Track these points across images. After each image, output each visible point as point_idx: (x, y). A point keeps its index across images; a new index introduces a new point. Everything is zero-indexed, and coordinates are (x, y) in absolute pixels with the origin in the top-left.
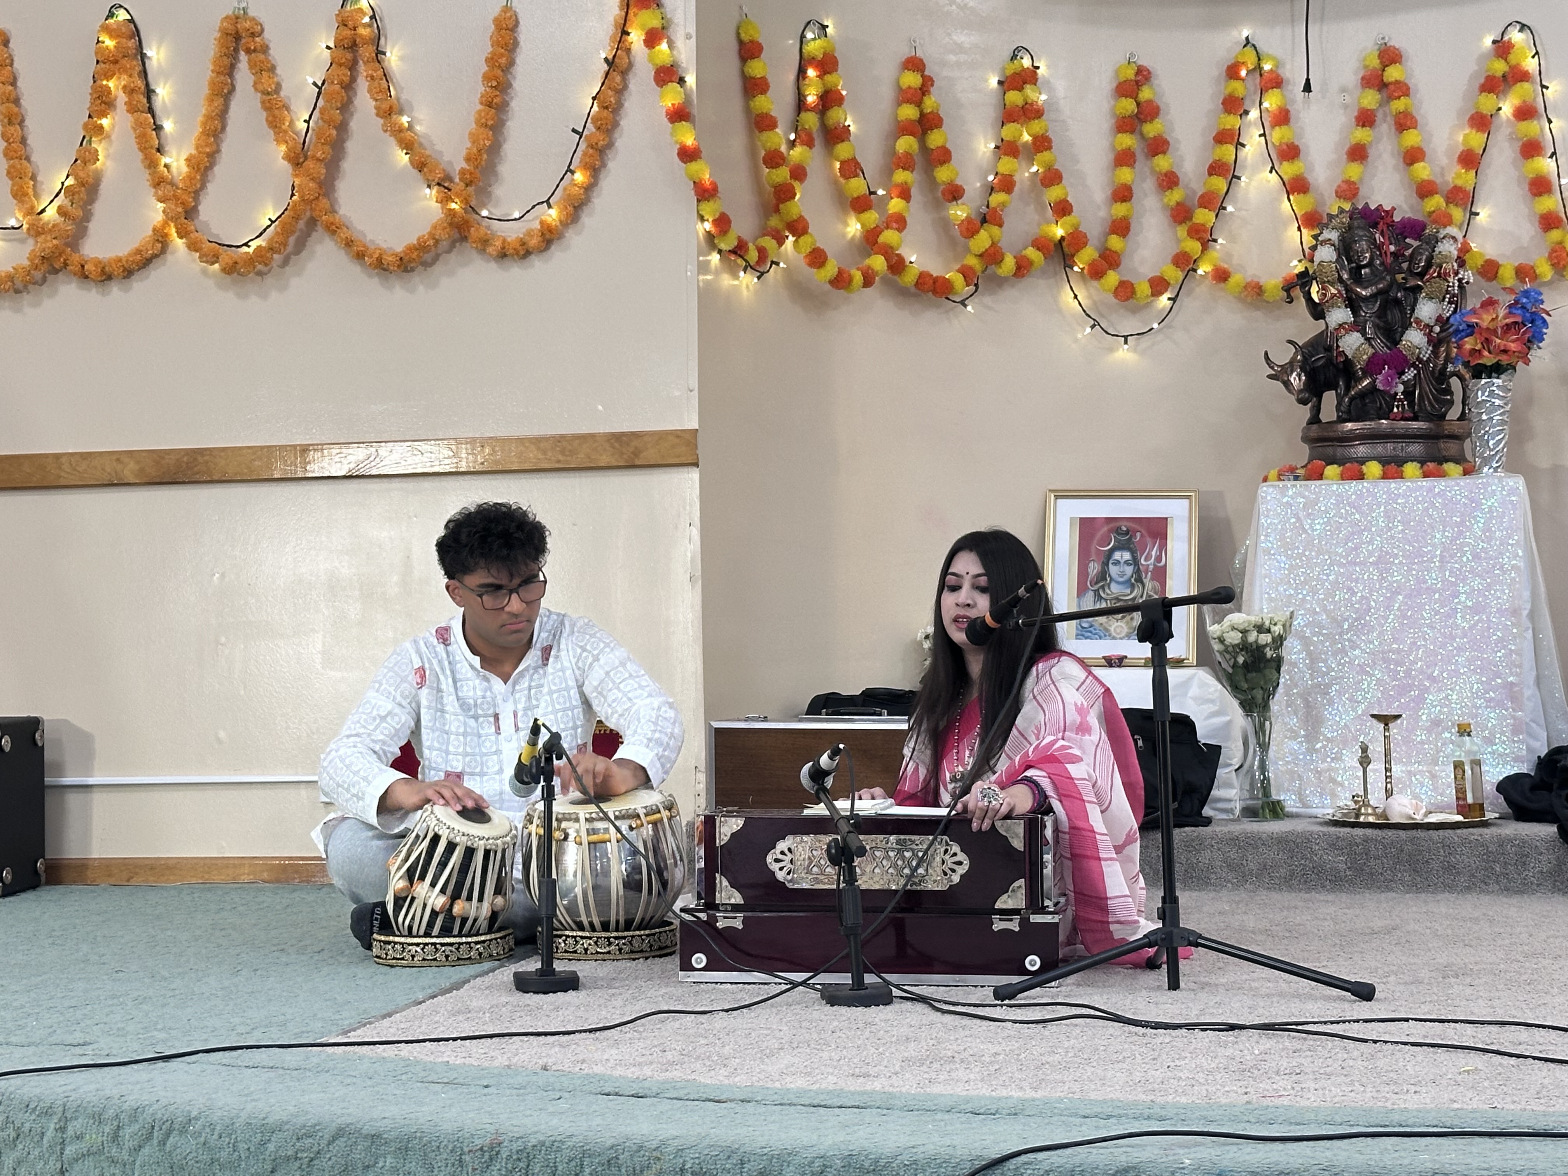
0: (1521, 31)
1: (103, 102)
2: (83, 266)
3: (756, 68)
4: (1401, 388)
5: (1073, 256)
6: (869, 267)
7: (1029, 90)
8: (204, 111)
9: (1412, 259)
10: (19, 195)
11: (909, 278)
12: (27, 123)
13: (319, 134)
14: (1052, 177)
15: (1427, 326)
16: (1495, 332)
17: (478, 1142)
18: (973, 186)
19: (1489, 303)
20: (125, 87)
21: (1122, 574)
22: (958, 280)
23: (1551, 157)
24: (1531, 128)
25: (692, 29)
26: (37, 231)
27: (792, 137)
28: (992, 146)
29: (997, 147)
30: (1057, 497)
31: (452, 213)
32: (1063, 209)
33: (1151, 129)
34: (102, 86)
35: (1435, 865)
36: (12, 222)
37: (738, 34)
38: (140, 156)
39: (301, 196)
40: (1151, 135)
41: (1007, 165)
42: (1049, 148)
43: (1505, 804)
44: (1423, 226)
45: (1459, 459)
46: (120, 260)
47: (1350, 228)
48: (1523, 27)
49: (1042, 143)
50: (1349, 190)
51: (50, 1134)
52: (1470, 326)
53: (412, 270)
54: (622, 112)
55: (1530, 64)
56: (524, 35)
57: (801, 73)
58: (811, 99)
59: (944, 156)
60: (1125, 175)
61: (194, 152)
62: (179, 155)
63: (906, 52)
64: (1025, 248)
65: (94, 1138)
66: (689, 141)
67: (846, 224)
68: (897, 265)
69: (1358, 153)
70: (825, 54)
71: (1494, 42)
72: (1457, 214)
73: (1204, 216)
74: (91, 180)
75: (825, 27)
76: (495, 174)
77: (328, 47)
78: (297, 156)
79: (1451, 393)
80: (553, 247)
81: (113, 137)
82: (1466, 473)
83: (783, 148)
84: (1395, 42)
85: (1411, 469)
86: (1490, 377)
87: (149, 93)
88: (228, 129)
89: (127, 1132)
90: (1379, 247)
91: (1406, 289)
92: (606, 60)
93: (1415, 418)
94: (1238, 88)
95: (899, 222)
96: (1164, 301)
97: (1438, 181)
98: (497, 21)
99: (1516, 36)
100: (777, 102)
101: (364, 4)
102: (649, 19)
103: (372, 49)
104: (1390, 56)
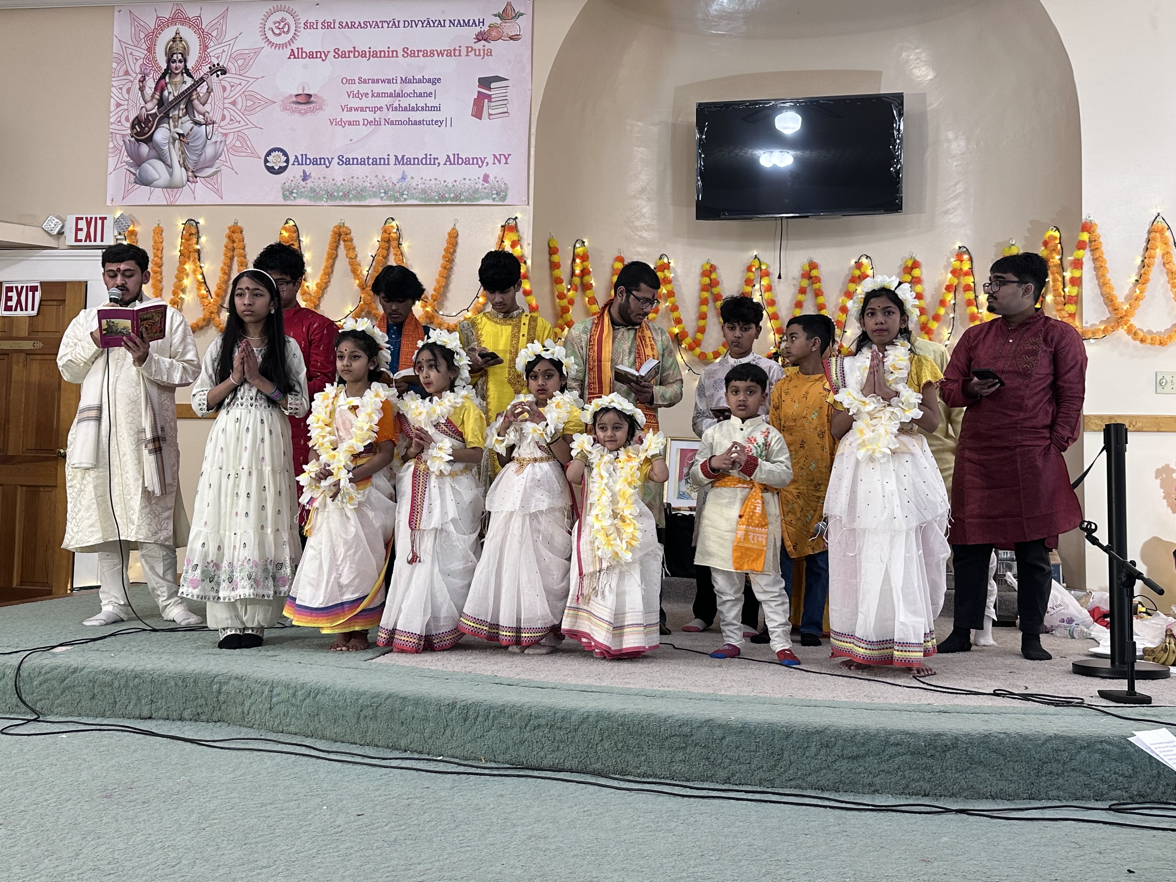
3: (556, 258)
5: (682, 341)
7: (666, 271)
8: (325, 265)
14: (674, 308)
25: (531, 242)
27: (569, 287)
31: (427, 312)
32: (678, 321)
33: (715, 290)
37: (549, 244)
39: (364, 302)
40: (716, 293)
42: (674, 296)
48: (867, 257)
49: (670, 294)
51: (266, 693)
55: (870, 272)
56: (460, 240)
57: (574, 260)
58: (578, 271)
60: (704, 308)
61: (319, 281)
62: (312, 282)
63: (617, 254)
65: (285, 695)
69: (799, 305)
70: (583, 254)
71: (855, 262)
75: (584, 242)
76: (446, 297)
77: (378, 241)
78: (362, 285)
83: (565, 292)
84: (815, 260)
88: (335, 272)
94: (751, 275)
98: (449, 234)
99: (864, 260)
100: (563, 273)
101: (394, 224)
102: (513, 236)
103: (396, 242)
104: (813, 266)
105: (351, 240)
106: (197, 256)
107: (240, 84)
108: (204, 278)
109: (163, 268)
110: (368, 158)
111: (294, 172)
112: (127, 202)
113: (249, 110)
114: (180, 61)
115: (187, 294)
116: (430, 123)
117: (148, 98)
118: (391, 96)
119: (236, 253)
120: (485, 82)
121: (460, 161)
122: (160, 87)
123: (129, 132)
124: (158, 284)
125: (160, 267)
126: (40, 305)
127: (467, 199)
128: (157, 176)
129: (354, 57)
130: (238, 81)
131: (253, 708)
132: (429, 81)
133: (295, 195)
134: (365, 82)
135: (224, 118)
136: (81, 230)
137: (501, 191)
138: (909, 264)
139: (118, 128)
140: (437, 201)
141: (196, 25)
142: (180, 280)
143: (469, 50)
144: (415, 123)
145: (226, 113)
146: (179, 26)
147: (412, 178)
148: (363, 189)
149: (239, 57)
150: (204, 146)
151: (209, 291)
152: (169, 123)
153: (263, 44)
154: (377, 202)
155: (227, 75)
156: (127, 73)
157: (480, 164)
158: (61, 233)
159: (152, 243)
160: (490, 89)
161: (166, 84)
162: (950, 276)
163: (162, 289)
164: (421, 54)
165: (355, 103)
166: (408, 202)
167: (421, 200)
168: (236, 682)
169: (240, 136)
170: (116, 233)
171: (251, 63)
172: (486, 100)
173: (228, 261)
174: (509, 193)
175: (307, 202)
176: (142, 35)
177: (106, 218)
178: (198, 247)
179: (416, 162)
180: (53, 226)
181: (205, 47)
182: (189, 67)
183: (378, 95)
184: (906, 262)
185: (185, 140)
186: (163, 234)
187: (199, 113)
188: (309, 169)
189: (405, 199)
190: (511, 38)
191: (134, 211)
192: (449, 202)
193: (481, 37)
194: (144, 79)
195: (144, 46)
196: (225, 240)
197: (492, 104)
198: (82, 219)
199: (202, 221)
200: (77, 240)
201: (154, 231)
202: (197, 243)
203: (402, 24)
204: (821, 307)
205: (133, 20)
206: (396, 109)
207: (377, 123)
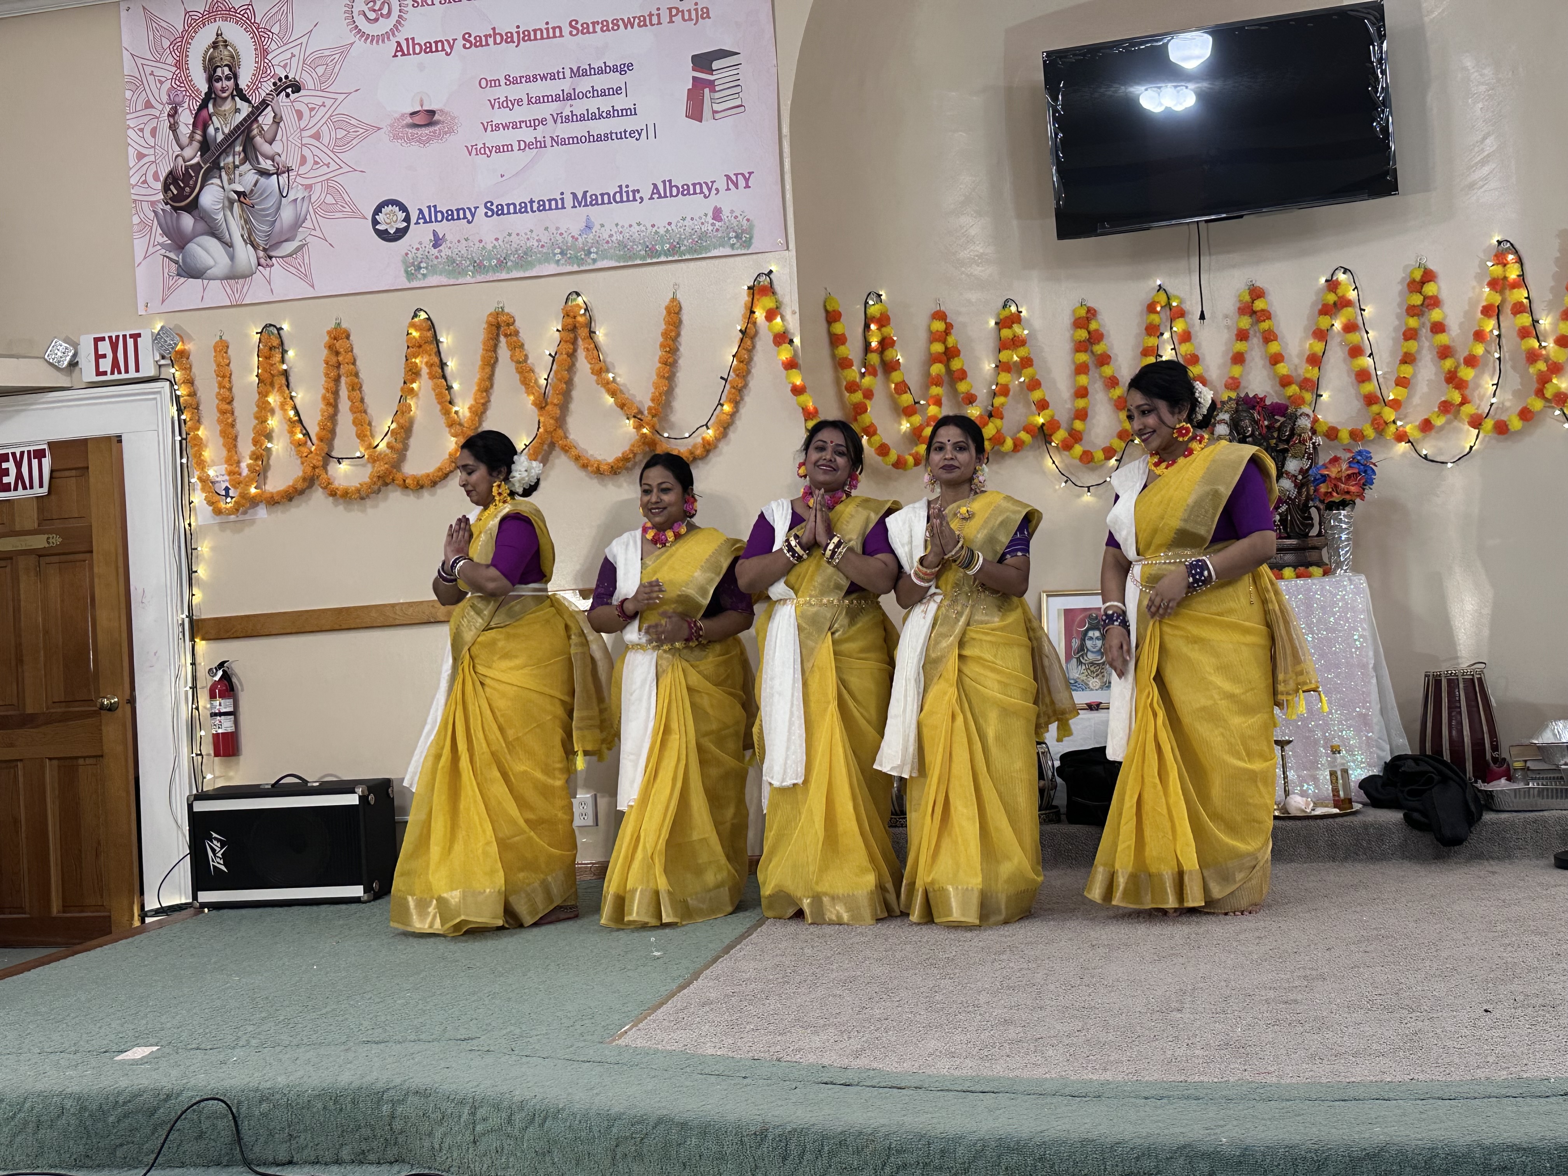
0: (1344, 273)
1: (413, 373)
2: (404, 481)
3: (838, 328)
4: (1278, 517)
5: (1051, 435)
6: (917, 453)
7: (1016, 327)
8: (479, 376)
9: (1279, 429)
10: (361, 436)
12: (364, 388)
13: (555, 388)
14: (1034, 384)
15: (1294, 476)
16: (1340, 480)
17: (753, 1129)
18: (982, 392)
19: (1335, 460)
20: (427, 363)
21: (1095, 646)
23: (1369, 356)
24: (1354, 338)
25: (796, 309)
26: (373, 459)
27: (863, 370)
28: (994, 366)
29: (997, 366)
30: (1048, 596)
31: (644, 435)
33: (1099, 349)
34: (411, 363)
35: (1321, 843)
36: (358, 454)
37: (825, 306)
38: (439, 407)
39: (546, 431)
40: (1099, 353)
41: (1004, 378)
42: (1031, 365)
43: (1364, 795)
44: (1287, 408)
45: (1319, 564)
46: (428, 475)
47: (1237, 411)
48: (1346, 271)
49: (1026, 362)
50: (1234, 384)
51: (465, 1116)
52: (1323, 476)
53: (619, 473)
54: (752, 364)
55: (1352, 295)
56: (685, 317)
57: (867, 327)
58: (874, 344)
59: (962, 375)
60: (1083, 380)
61: (472, 402)
62: (463, 404)
63: (934, 308)
64: (1019, 432)
65: (495, 1121)
66: (798, 382)
67: (901, 424)
69: (1238, 359)
70: (881, 314)
71: (1327, 281)
72: (1308, 396)
74: (407, 424)
75: (880, 296)
76: (671, 408)
77: (558, 330)
78: (541, 402)
79: (1312, 519)
80: (711, 455)
81: (420, 395)
82: (1325, 573)
83: (858, 380)
84: (1259, 284)
85: (1288, 572)
86: (1338, 509)
87: (443, 365)
88: (495, 386)
89: (517, 1117)
90: (1256, 422)
91: (1277, 451)
92: (741, 331)
93: (1289, 537)
94: (1155, 319)
96: (1113, 462)
97: (1294, 374)
98: (668, 308)
99: (1341, 277)
100: (852, 350)
101: (580, 300)
102: (768, 302)
103: (587, 330)
104: (1256, 293)
105: (517, 333)
106: (284, 381)
107: (323, 105)
108: (297, 413)
109: (235, 403)
110: (532, 202)
111: (419, 234)
112: (168, 306)
113: (341, 145)
114: (228, 78)
115: (275, 442)
116: (622, 135)
117: (185, 140)
118: (557, 99)
119: (342, 370)
121: (675, 191)
122: (201, 122)
123: (161, 196)
124: (230, 430)
125: (230, 402)
126: (51, 478)
127: (691, 250)
128: (211, 263)
129: (495, 43)
130: (319, 101)
131: (448, 1141)
132: (615, 69)
133: (423, 271)
134: (516, 81)
135: (303, 161)
136: (104, 356)
137: (743, 232)
138: (1418, 275)
139: (143, 192)
140: (644, 258)
141: (245, 17)
142: (263, 421)
143: (673, 12)
144: (599, 139)
145: (306, 152)
146: (220, 23)
147: (602, 226)
148: (528, 251)
149: (317, 62)
150: (279, 208)
151: (307, 434)
152: (220, 177)
153: (352, 38)
154: (552, 269)
155: (302, 92)
156: (148, 105)
157: (707, 193)
158: (73, 364)
159: (214, 367)
160: (711, 71)
162: (1487, 290)
163: (236, 437)
164: (598, 28)
165: (502, 116)
166: (599, 265)
167: (619, 258)
168: (416, 1099)
169: (330, 186)
170: (158, 357)
171: (336, 70)
172: (707, 91)
173: (332, 384)
174: (756, 233)
175: (444, 280)
176: (166, 44)
177: (139, 335)
178: (285, 367)
179: (606, 201)
180: (59, 354)
181: (263, 52)
182: (243, 85)
183: (538, 101)
184: (1412, 272)
185: (247, 201)
186: (229, 351)
187: (266, 157)
188: (442, 228)
189: (594, 261)
191: (181, 320)
192: (663, 259)
194: (176, 112)
195: (170, 60)
196: (325, 352)
197: (717, 95)
198: (103, 339)
199: (286, 326)
200: (99, 373)
201: (215, 348)
202: (283, 361)
204: (1276, 359)
205: (150, 17)
206: (567, 119)
207: (540, 145)
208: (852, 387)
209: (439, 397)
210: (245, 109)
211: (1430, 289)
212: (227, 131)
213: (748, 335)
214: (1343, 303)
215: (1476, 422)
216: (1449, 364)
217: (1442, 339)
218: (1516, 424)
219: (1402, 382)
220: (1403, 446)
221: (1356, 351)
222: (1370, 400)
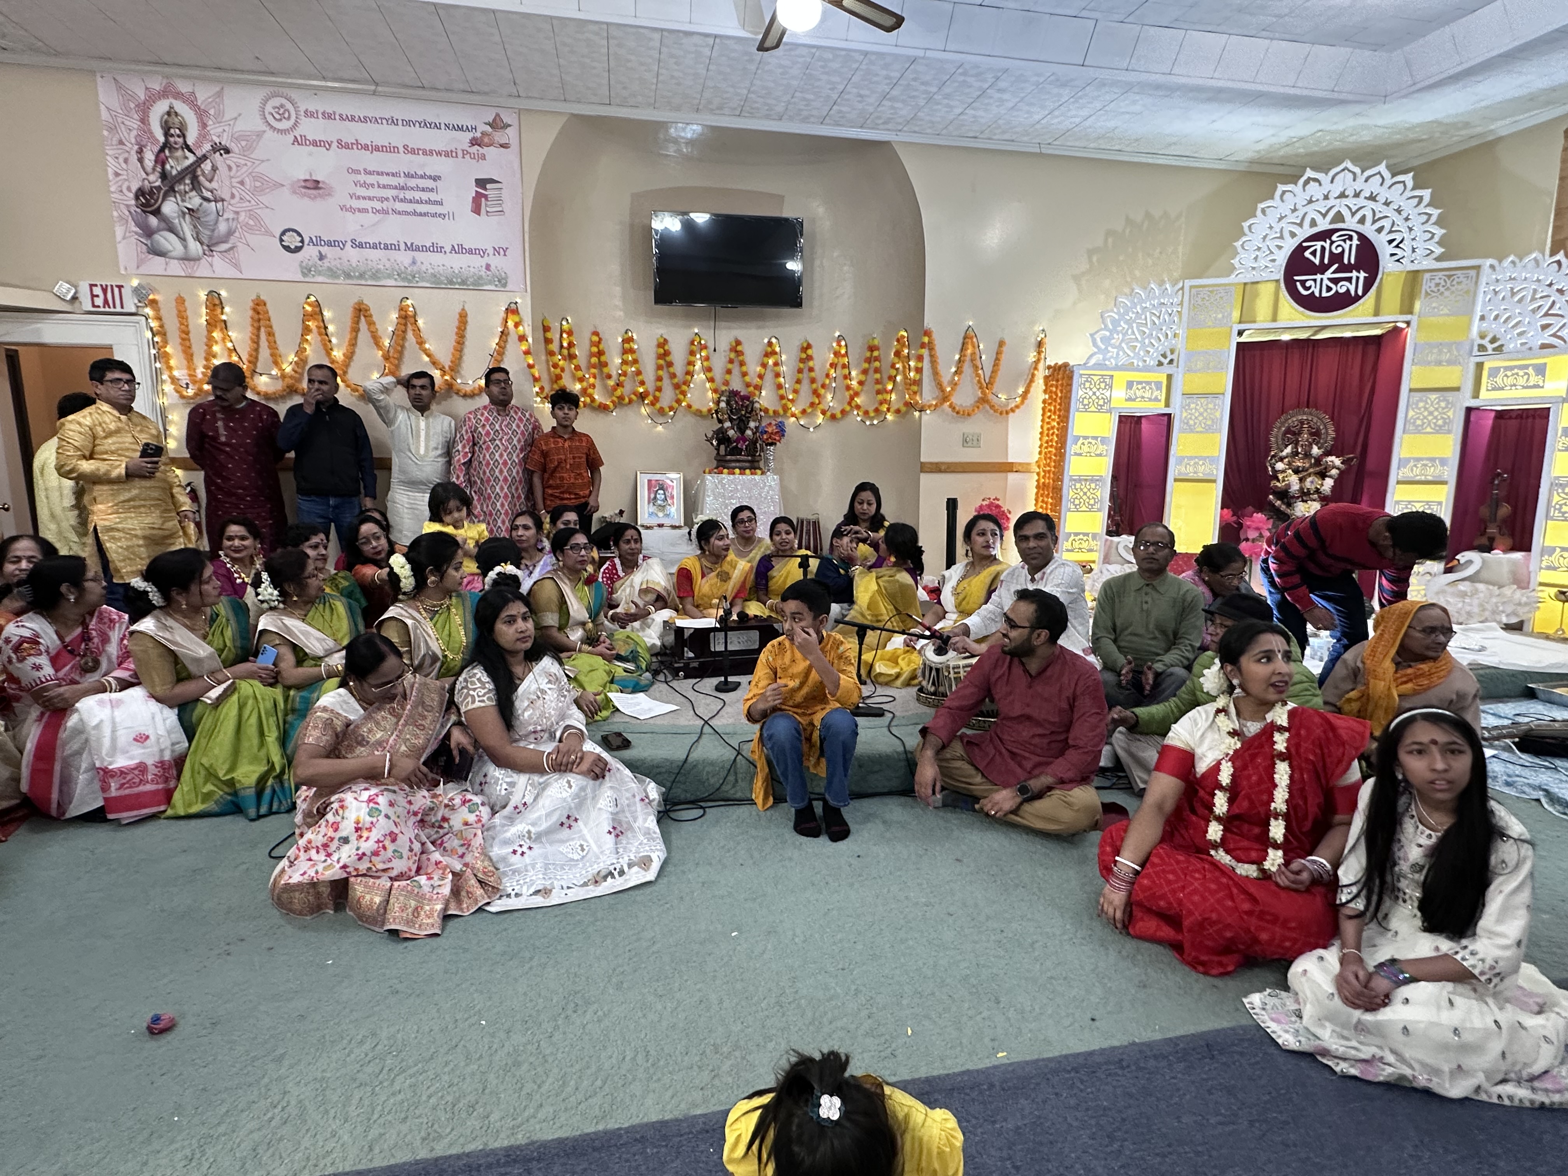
1: (307, 330)
3: (549, 335)
5: (645, 398)
7: (631, 343)
8: (348, 338)
10: (275, 362)
11: (597, 404)
12: (276, 335)
13: (394, 348)
14: (639, 373)
15: (752, 429)
16: (771, 433)
18: (614, 373)
19: (769, 424)
20: (315, 326)
22: (611, 405)
23: (783, 378)
24: (777, 369)
25: (530, 323)
27: (560, 358)
28: (620, 361)
29: (622, 362)
30: (640, 472)
31: (447, 380)
33: (668, 359)
34: (306, 324)
36: (273, 372)
37: (543, 323)
38: (324, 351)
40: (668, 361)
41: (624, 367)
42: (638, 363)
44: (749, 397)
45: (761, 469)
48: (776, 338)
49: (635, 361)
50: (727, 383)
52: (764, 431)
54: (507, 346)
55: (777, 349)
56: (469, 319)
57: (562, 336)
58: (565, 344)
59: (606, 365)
60: (660, 373)
61: (344, 350)
62: (338, 351)
63: (594, 330)
64: (631, 395)
66: (531, 362)
68: (593, 400)
69: (729, 372)
70: (569, 330)
71: (767, 341)
72: (757, 393)
73: (684, 388)
74: (304, 358)
75: (568, 320)
76: (462, 367)
77: (396, 317)
78: (385, 355)
81: (311, 343)
82: (763, 473)
83: (558, 362)
84: (740, 338)
85: (748, 471)
86: (769, 446)
87: (326, 328)
88: (358, 345)
92: (501, 331)
94: (694, 348)
95: (593, 386)
96: (671, 413)
97: (752, 382)
98: (460, 314)
99: (774, 340)
101: (409, 302)
102: (515, 318)
103: (413, 319)
104: (738, 343)
105: (371, 316)
106: (223, 325)
107: (246, 165)
108: (232, 344)
110: (380, 243)
111: (310, 253)
112: (142, 270)
113: (258, 191)
114: (179, 136)
116: (434, 215)
117: (149, 169)
118: (396, 188)
119: (262, 323)
120: (481, 183)
121: (464, 251)
122: (160, 160)
123: (133, 202)
124: (188, 350)
125: (187, 333)
127: (473, 284)
128: (170, 248)
129: (358, 149)
130: (243, 162)
132: (430, 177)
133: (313, 273)
134: (370, 173)
135: (233, 196)
136: (97, 296)
137: (502, 279)
138: (805, 345)
139: (120, 197)
140: (446, 284)
141: (190, 100)
142: (209, 346)
143: (465, 153)
144: (421, 215)
145: (234, 191)
147: (422, 263)
148: (378, 271)
149: (241, 138)
153: (264, 127)
154: (392, 282)
156: (122, 143)
157: (482, 255)
159: (176, 312)
160: (486, 189)
161: (167, 158)
162: (833, 356)
163: (192, 355)
164: (421, 152)
165: (362, 192)
166: (420, 284)
167: (432, 283)
169: (251, 214)
170: (136, 301)
171: (254, 145)
172: (483, 199)
173: (255, 331)
174: (509, 281)
175: (326, 280)
176: (132, 105)
177: (122, 286)
178: (224, 317)
179: (424, 250)
180: (65, 291)
181: (204, 125)
182: (190, 141)
183: (384, 187)
184: (802, 343)
186: (186, 303)
187: (208, 190)
188: (325, 250)
189: (417, 282)
190: (502, 146)
191: (150, 280)
192: (457, 287)
193: (474, 142)
195: (136, 117)
196: (250, 313)
197: (489, 203)
198: (96, 285)
199: (224, 293)
200: (94, 306)
201: (175, 300)
202: (222, 313)
203: (400, 122)
204: (744, 374)
205: (120, 87)
206: (402, 201)
207: (385, 212)
208: (555, 366)
209: (325, 345)
210: (192, 158)
211: (809, 352)
212: (179, 169)
213: (504, 334)
214: (774, 353)
215: (824, 413)
216: (814, 386)
217: (813, 374)
218: (839, 415)
219: (795, 391)
220: (793, 419)
221: (777, 375)
222: (782, 397)
